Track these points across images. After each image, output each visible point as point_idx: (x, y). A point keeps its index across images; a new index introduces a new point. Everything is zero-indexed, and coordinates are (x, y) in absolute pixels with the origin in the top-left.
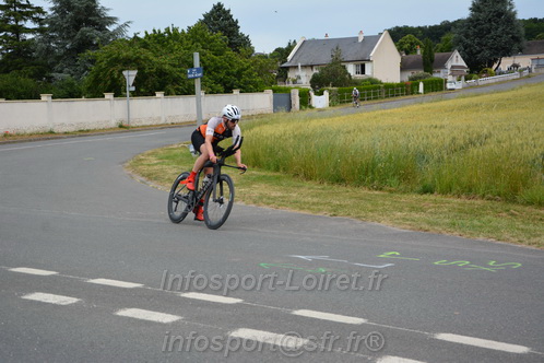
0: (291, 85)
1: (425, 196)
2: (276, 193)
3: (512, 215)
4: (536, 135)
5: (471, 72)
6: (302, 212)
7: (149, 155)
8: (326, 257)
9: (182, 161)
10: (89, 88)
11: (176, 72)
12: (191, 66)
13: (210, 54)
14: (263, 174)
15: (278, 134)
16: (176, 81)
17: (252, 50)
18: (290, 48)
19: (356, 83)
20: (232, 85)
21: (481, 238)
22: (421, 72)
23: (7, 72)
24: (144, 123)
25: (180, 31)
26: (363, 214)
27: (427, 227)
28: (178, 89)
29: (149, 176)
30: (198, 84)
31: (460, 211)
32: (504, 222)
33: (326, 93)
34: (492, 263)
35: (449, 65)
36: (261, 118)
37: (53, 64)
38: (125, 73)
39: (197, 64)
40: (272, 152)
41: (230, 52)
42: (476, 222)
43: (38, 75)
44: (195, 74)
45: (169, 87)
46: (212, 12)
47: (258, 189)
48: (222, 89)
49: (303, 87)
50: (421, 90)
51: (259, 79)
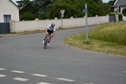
0: (115, 13)
2: (114, 50)
6: (124, 56)
7: (69, 37)
9: (80, 39)
10: (50, 16)
11: (77, 10)
14: (108, 43)
15: (112, 30)
16: (77, 13)
17: (102, 2)
20: (95, 14)
23: (25, 12)
24: (67, 27)
28: (77, 16)
29: (71, 44)
30: (86, 14)
37: (39, 9)
38: (61, 11)
39: (86, 7)
41: (95, 3)
43: (34, 13)
44: (85, 11)
45: (75, 15)
47: (107, 48)
48: (92, 15)
49: (120, 13)
51: (104, 11)
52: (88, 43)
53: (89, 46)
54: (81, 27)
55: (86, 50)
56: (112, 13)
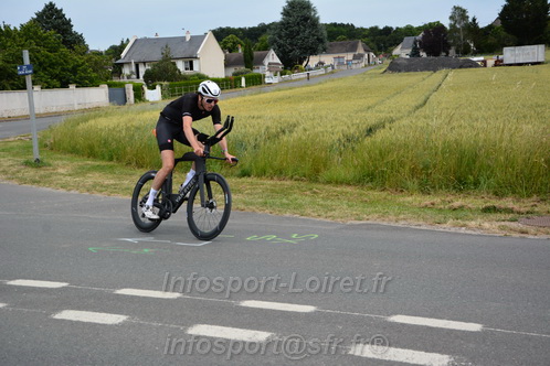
0: (125, 80)
1: (243, 179)
2: (109, 181)
3: (315, 193)
4: (334, 123)
5: (285, 68)
8: (151, 239)
9: (17, 153)
11: (10, 68)
13: (44, 51)
14: (97, 163)
15: (112, 126)
16: (11, 76)
17: (87, 47)
18: (123, 46)
19: (185, 78)
20: (68, 80)
21: (288, 215)
22: (243, 68)
25: (12, 28)
27: (243, 207)
28: (13, 84)
30: (29, 80)
31: (273, 191)
32: (308, 199)
33: (158, 88)
34: (294, 236)
35: (266, 62)
36: (96, 111)
39: (27, 61)
40: (106, 143)
41: (64, 50)
42: (284, 201)
44: (25, 69)
46: (44, 11)
47: (93, 178)
48: (58, 84)
49: (137, 81)
50: (243, 84)
51: (94, 75)
52: (38, 164)
53: (42, 172)
54: (26, 118)
55: (29, 186)
56: (116, 80)
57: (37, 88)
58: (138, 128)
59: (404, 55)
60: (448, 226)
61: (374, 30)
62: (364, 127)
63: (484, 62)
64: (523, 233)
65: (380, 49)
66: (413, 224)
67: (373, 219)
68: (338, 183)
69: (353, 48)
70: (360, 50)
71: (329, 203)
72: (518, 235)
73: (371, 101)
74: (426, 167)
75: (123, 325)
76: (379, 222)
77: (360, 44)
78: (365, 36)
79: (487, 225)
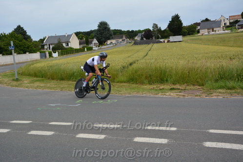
0: (46, 50)
4: (118, 62)
5: (100, 45)
8: (59, 104)
9: (10, 76)
11: (6, 48)
12: (11, 45)
13: (17, 42)
14: (38, 79)
15: (42, 66)
16: (6, 50)
17: (32, 40)
18: (44, 39)
19: (66, 49)
20: (26, 51)
22: (85, 45)
25: (6, 34)
26: (70, 89)
28: (7, 53)
30: (13, 51)
33: (57, 53)
34: (109, 101)
35: (93, 43)
36: (36, 61)
40: (40, 72)
41: (24, 41)
44: (12, 48)
45: (4, 52)
46: (17, 28)
47: (37, 84)
48: (22, 52)
49: (50, 50)
50: (86, 50)
51: (35, 49)
52: (17, 80)
53: (19, 83)
54: (12, 64)
56: (42, 50)
57: (15, 54)
58: (51, 66)
59: (138, 39)
60: (160, 95)
61: (128, 31)
62: (128, 63)
63: (164, 41)
64: (184, 96)
65: (130, 38)
66: (148, 95)
67: (135, 94)
68: (121, 82)
69: (122, 37)
70: (124, 38)
71: (119, 89)
72: (182, 97)
73: (129, 55)
74: (150, 76)
75: (53, 135)
76: (137, 95)
77: (124, 36)
78: (125, 34)
79: (172, 94)
